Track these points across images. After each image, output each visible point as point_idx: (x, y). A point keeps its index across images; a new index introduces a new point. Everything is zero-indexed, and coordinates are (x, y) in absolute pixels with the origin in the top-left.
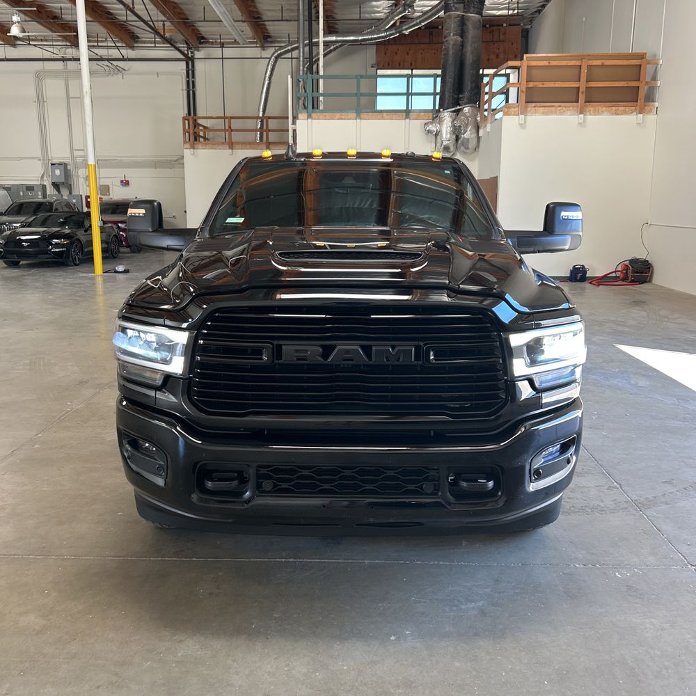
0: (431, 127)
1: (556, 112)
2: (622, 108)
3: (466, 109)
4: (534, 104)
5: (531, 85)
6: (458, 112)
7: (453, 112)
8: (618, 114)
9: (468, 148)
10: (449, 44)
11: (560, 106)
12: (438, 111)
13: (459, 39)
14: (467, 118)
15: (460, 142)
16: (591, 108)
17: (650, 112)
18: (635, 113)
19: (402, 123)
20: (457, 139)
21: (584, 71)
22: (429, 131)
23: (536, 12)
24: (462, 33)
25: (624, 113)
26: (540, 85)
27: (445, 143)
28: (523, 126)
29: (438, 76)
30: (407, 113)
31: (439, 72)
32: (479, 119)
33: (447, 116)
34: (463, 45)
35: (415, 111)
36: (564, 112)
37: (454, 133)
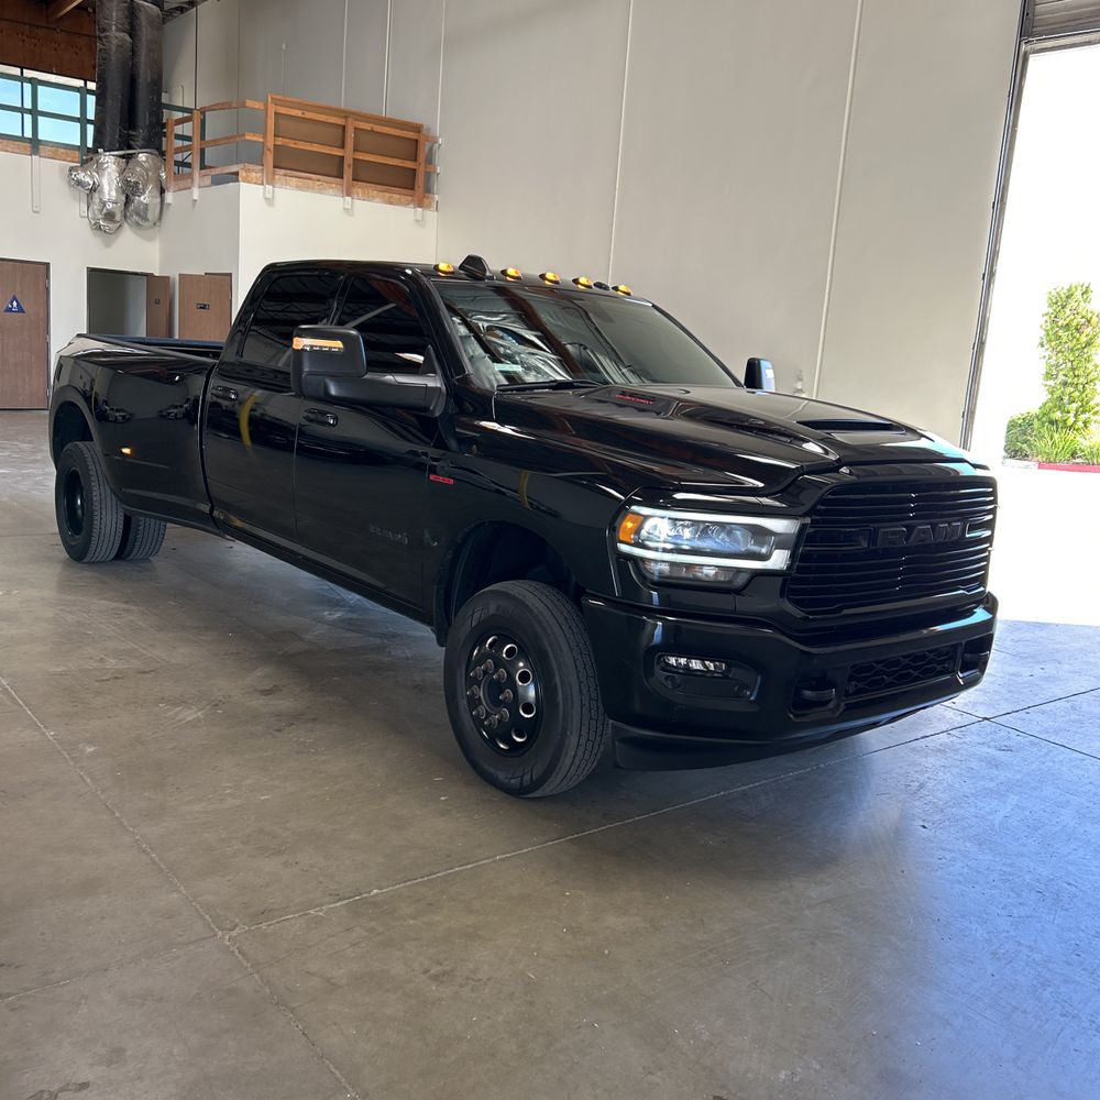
0: (81, 176)
1: (313, 189)
2: (398, 196)
3: (142, 157)
4: (283, 171)
5: (280, 141)
6: (128, 158)
7: (122, 157)
8: (391, 203)
9: (146, 220)
10: (110, 42)
11: (319, 180)
12: (94, 151)
13: (128, 38)
14: (147, 170)
15: (132, 207)
16: (359, 189)
17: (428, 207)
18: (412, 205)
19: (26, 160)
20: (128, 202)
21: (350, 134)
22: (79, 183)
23: (177, 9)
24: (132, 31)
25: (399, 203)
26: (292, 144)
27: (110, 206)
28: (270, 201)
29: (90, 92)
30: (35, 145)
31: (92, 86)
32: (163, 175)
33: (109, 160)
34: (134, 51)
35: (47, 143)
36: (324, 188)
37: (124, 192)
